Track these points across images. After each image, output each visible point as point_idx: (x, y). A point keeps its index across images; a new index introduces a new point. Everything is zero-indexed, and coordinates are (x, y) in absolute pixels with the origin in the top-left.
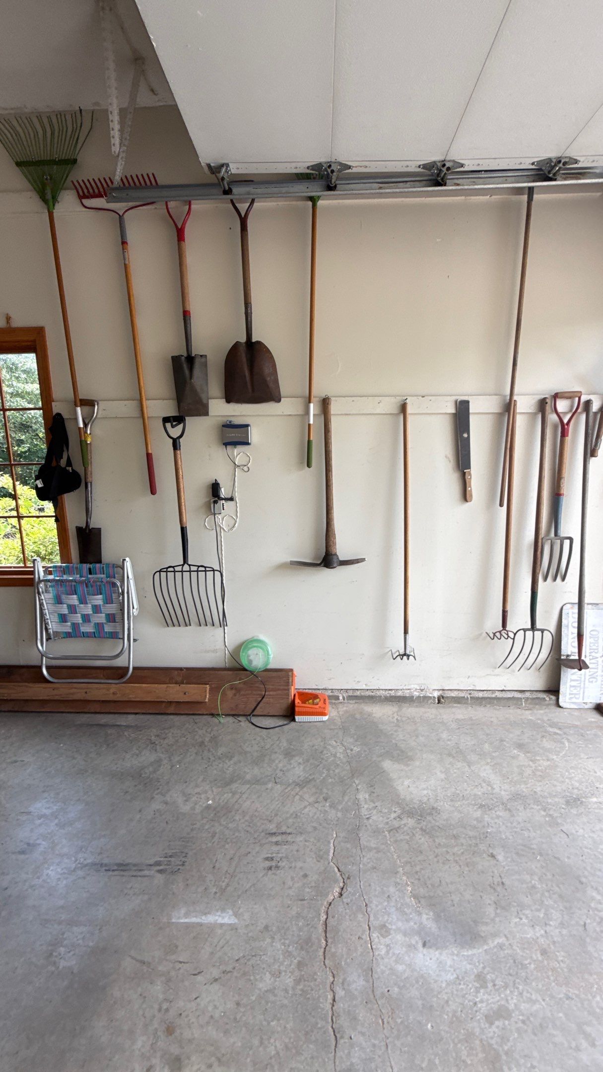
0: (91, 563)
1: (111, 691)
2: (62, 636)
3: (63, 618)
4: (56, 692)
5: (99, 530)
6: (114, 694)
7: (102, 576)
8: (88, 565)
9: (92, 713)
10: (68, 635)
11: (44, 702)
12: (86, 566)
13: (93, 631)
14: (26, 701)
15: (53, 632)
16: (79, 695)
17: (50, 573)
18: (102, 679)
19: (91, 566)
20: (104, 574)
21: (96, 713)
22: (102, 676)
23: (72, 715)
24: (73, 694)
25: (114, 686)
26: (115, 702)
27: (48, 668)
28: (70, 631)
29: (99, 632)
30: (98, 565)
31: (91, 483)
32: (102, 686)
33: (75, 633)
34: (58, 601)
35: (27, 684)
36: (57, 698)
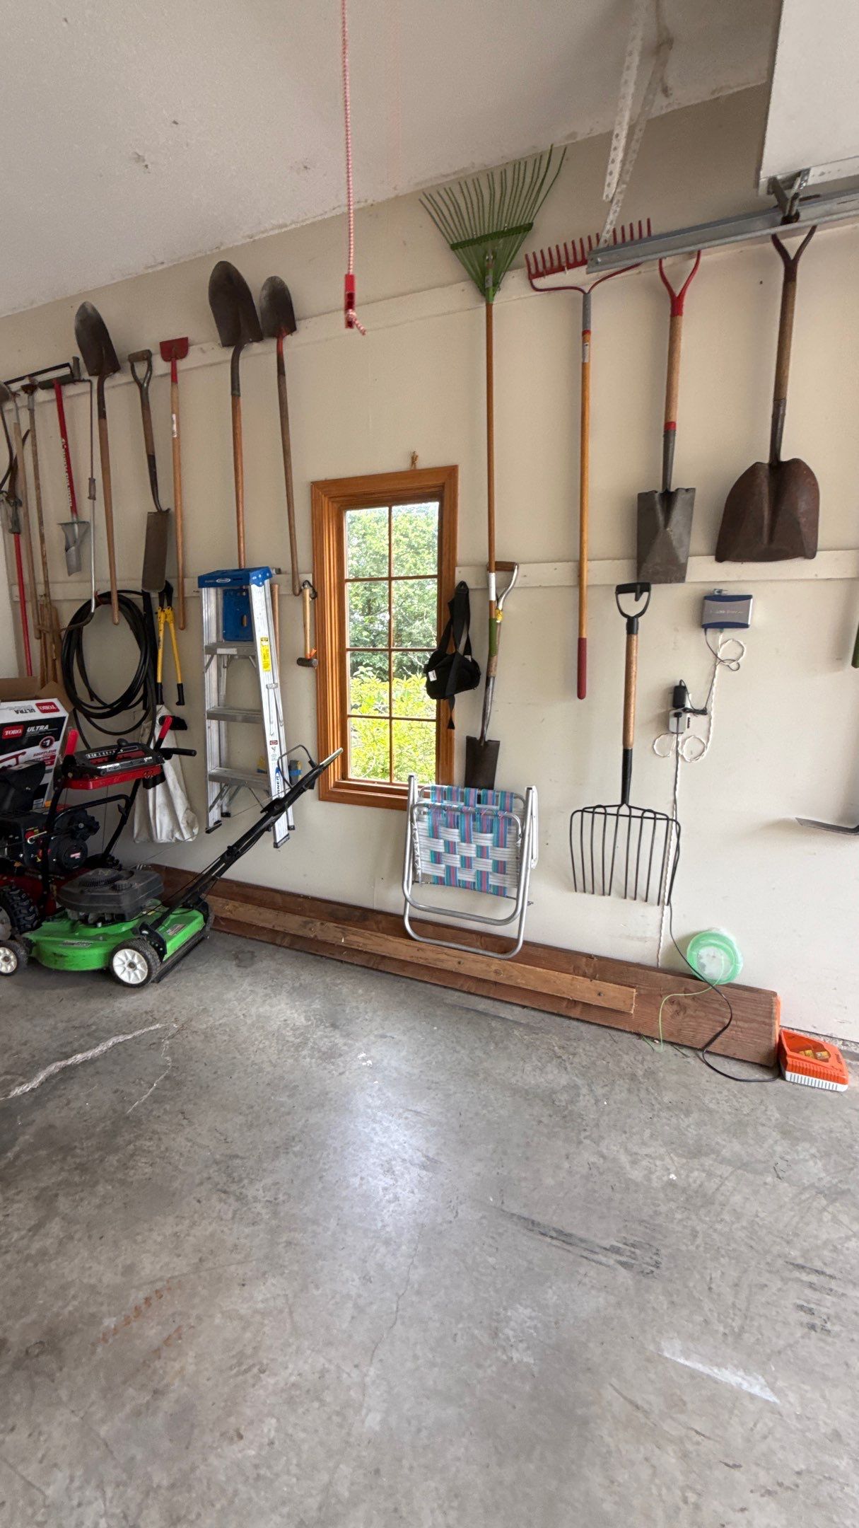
0: (481, 788)
1: (493, 968)
2: (432, 881)
3: (436, 858)
4: (420, 954)
5: (497, 744)
6: (496, 972)
7: (495, 807)
8: (478, 791)
9: (464, 992)
10: (440, 881)
11: (405, 964)
12: (474, 792)
13: (472, 880)
14: (384, 957)
15: (422, 873)
16: (451, 965)
17: (427, 796)
18: (477, 948)
19: (481, 792)
20: (497, 805)
21: (470, 993)
22: (479, 944)
23: (439, 989)
24: (442, 961)
25: (497, 961)
26: (496, 983)
27: (411, 920)
28: (443, 875)
29: (481, 885)
30: (490, 792)
31: (494, 678)
32: (481, 958)
33: (448, 880)
34: (434, 833)
35: (386, 936)
36: (421, 962)
